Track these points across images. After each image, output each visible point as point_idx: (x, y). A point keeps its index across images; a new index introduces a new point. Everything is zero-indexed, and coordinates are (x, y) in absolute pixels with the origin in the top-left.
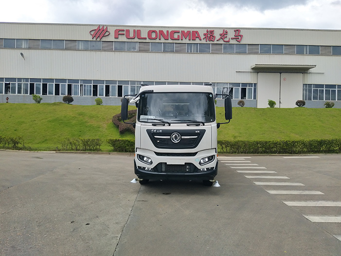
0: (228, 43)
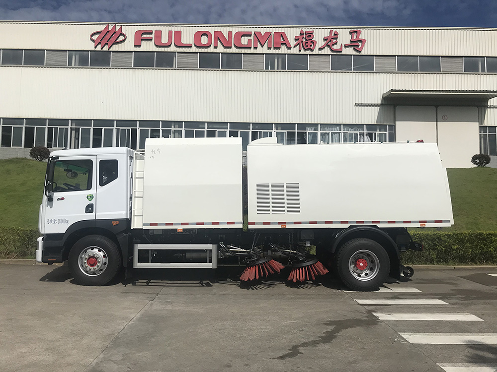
0: (339, 53)
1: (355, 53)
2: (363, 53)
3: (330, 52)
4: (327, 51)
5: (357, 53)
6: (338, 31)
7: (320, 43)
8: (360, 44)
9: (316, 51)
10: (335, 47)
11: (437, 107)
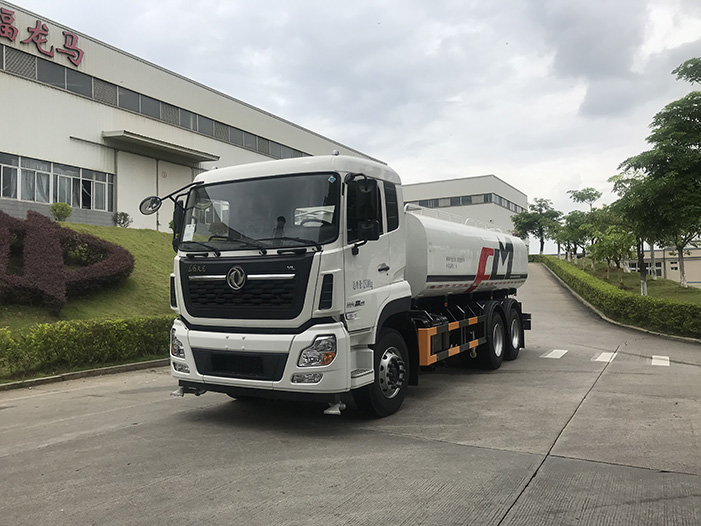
0: (47, 58)
1: (68, 65)
2: (79, 69)
3: (36, 53)
4: (31, 50)
5: (72, 67)
6: (47, 24)
7: (23, 35)
8: (76, 54)
9: (17, 45)
10: (43, 48)
11: (157, 160)
